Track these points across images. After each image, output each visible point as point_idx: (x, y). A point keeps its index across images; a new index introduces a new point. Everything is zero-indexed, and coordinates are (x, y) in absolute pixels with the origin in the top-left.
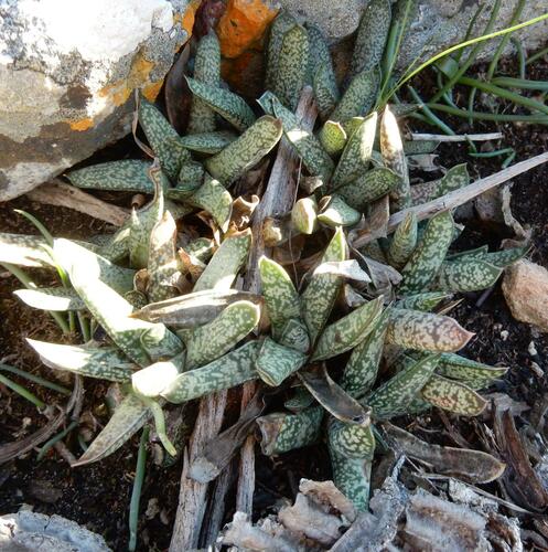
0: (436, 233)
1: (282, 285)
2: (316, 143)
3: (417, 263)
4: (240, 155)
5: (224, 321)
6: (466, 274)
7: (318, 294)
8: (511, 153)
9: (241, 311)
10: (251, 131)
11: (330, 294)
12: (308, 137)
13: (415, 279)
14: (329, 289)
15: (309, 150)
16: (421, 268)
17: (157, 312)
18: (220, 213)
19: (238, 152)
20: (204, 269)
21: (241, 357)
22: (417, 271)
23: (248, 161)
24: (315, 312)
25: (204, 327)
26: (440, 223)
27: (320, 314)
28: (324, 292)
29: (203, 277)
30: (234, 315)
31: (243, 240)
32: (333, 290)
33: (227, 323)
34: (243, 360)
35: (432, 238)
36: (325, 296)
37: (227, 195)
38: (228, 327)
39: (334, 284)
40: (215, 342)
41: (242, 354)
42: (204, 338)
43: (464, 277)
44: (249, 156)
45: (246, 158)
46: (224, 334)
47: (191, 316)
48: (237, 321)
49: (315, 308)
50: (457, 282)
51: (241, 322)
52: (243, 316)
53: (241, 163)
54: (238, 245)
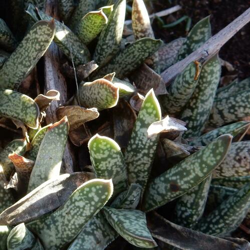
0: (209, 77)
1: (114, 156)
2: (75, 38)
3: (197, 107)
4: (21, 63)
5: (77, 204)
6: (241, 103)
7: (140, 155)
8: (187, 19)
9: (94, 189)
10: (27, 40)
11: (152, 151)
12: (69, 34)
13: (197, 121)
14: (150, 147)
15: (73, 45)
16: (200, 110)
17: (12, 214)
18: (26, 114)
19: (19, 60)
20: (33, 165)
21: (93, 230)
22: (197, 114)
23: (29, 66)
24: (140, 171)
25: (56, 214)
26: (211, 68)
27: (144, 172)
28: (146, 151)
29: (36, 171)
30: (87, 195)
31: (63, 128)
32: (155, 148)
33: (81, 204)
34: (95, 232)
35: (206, 82)
36: (147, 155)
37: (26, 97)
38: (84, 208)
39: (154, 142)
40: (74, 224)
41: (93, 227)
42: (59, 224)
43: (240, 106)
44: (30, 61)
45: (28, 64)
46: (81, 215)
47: (39, 208)
48: (92, 199)
49: (139, 168)
50: (233, 113)
51: (96, 199)
52: (97, 193)
53: (24, 70)
54: (59, 134)
